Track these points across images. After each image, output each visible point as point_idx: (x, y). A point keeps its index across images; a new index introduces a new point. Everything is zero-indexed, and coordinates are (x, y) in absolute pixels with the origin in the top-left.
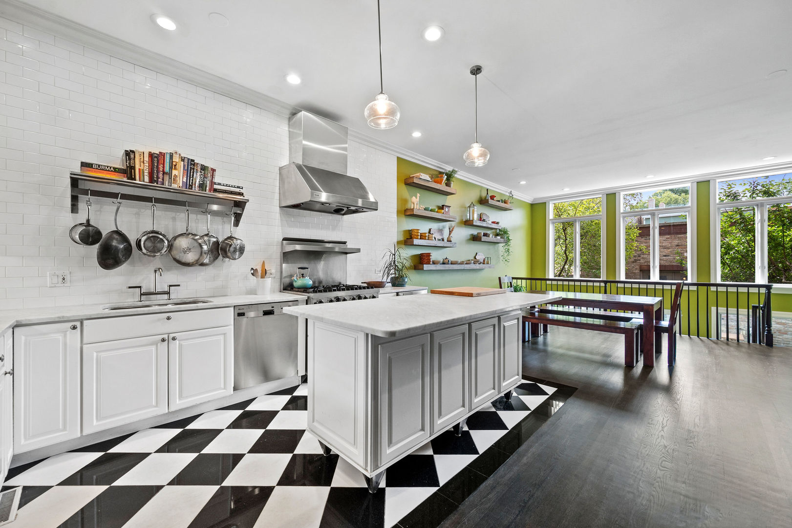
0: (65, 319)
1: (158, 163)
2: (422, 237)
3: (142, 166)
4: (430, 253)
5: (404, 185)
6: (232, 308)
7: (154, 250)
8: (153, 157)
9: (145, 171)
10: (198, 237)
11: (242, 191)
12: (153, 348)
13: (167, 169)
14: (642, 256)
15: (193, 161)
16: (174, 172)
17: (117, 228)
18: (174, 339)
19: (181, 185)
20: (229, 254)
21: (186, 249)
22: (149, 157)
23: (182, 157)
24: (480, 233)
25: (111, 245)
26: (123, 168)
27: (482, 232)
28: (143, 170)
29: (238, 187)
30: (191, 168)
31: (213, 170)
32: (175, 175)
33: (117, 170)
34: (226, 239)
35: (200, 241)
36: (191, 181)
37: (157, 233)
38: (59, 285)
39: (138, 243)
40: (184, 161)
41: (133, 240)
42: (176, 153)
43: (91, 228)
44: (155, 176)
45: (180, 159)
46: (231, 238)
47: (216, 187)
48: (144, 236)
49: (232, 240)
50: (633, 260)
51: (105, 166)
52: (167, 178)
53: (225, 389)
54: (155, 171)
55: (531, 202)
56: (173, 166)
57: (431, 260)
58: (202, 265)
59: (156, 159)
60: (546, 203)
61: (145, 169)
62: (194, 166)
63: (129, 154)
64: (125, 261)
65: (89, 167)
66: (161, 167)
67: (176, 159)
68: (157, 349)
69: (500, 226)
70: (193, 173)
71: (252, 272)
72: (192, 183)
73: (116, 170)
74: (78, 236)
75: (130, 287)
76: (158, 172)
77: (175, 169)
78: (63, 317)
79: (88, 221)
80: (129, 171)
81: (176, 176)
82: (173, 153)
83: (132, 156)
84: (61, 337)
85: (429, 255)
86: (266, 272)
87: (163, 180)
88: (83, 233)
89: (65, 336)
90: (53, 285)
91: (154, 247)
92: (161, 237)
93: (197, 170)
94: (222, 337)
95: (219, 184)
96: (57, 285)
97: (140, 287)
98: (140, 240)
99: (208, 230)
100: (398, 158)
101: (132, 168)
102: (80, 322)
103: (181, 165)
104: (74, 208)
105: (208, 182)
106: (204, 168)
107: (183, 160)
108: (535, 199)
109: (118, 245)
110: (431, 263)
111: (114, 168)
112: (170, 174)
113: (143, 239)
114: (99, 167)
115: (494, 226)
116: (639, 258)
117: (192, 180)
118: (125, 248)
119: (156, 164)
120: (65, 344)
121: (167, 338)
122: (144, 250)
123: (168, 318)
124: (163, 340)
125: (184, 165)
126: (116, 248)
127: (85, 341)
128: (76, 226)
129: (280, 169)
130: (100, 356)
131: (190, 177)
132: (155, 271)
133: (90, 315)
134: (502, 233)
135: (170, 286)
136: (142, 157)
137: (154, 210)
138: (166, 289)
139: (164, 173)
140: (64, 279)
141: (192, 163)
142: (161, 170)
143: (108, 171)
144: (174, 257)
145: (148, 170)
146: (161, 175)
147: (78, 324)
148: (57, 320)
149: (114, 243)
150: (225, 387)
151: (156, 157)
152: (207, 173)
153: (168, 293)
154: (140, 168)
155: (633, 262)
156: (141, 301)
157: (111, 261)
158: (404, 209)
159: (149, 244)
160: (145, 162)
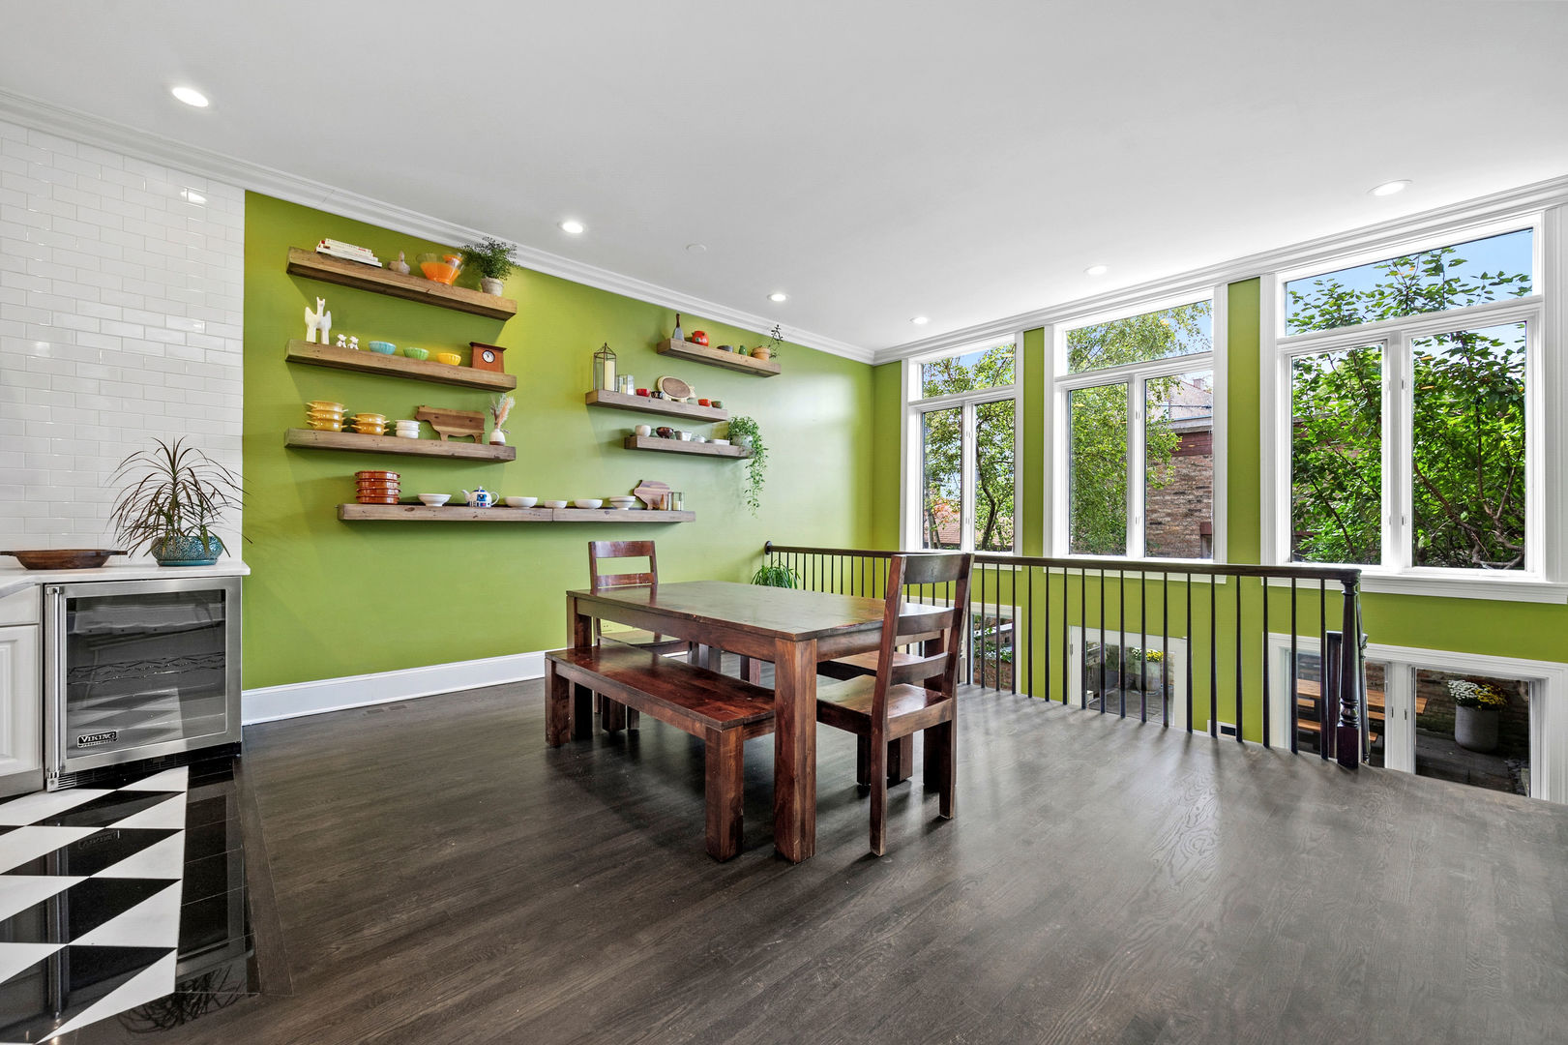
14: (1205, 501)
24: (639, 427)
27: (647, 424)
50: (1185, 510)
60: (900, 361)
69: (730, 415)
100: (248, 192)
116: (1199, 506)
134: (734, 433)
155: (1186, 516)
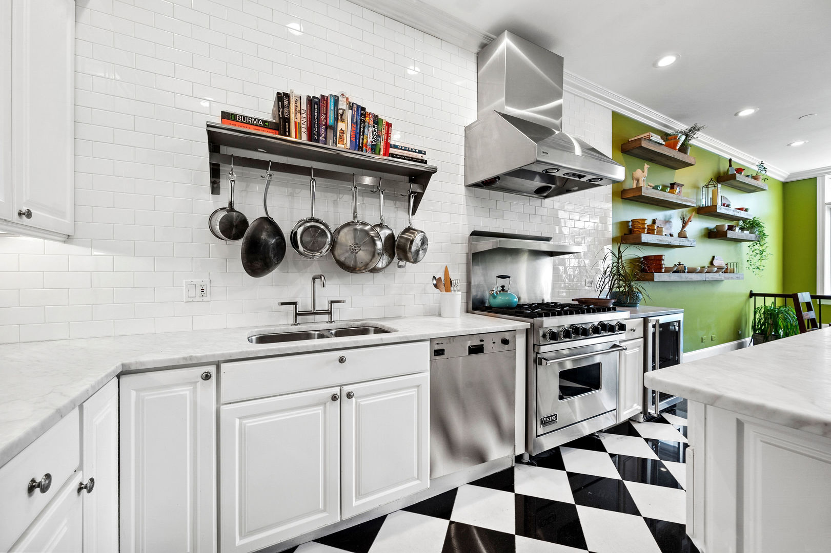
0: (194, 362)
1: (319, 112)
2: (651, 231)
3: (298, 118)
4: (661, 256)
5: (621, 154)
6: (428, 343)
7: (313, 248)
8: (313, 103)
9: (302, 126)
10: (369, 227)
11: (424, 157)
12: (319, 410)
13: (331, 121)
15: (363, 109)
16: (341, 126)
17: (267, 213)
18: (349, 396)
19: (348, 146)
20: (410, 255)
21: (353, 247)
22: (307, 104)
23: (350, 103)
24: (723, 226)
25: (259, 239)
26: (274, 121)
27: (726, 224)
28: (300, 124)
29: (420, 152)
30: (361, 120)
31: (389, 125)
32: (341, 130)
33: (267, 124)
34: (404, 232)
35: (372, 233)
36: (361, 141)
37: (318, 221)
38: (198, 299)
39: (294, 236)
40: (352, 109)
41: (286, 233)
42: (343, 95)
43: (234, 213)
44: (316, 133)
45: (348, 106)
46: (408, 230)
47: (392, 150)
48: (300, 226)
49: (413, 233)
51: (252, 118)
52: (330, 134)
53: (418, 479)
54: (316, 125)
55: (783, 180)
56: (339, 117)
57: (663, 266)
58: (375, 270)
59: (316, 106)
60: (816, 178)
61: (302, 122)
62: (365, 117)
63: (282, 99)
64: (277, 264)
65: (232, 119)
66: (323, 117)
67: (343, 105)
68: (325, 412)
69: (751, 216)
70: (364, 128)
71: (435, 282)
72: (362, 143)
73: (265, 124)
74: (218, 227)
75: (283, 304)
76: (319, 127)
77: (341, 120)
78: (191, 358)
79: (231, 204)
80: (282, 124)
81: (343, 132)
82: (338, 97)
83: (286, 102)
84: (188, 393)
85: (659, 258)
86: (451, 282)
87: (326, 138)
88: (224, 221)
89: (194, 391)
90: (190, 300)
91: (313, 243)
92: (322, 227)
93: (369, 123)
94: (414, 392)
95: (396, 147)
96: (194, 299)
97: (295, 303)
98: (296, 233)
99: (381, 217)
100: (615, 114)
101: (286, 120)
102: (215, 366)
103: (349, 113)
104: (215, 188)
105: (382, 144)
106: (377, 120)
107: (351, 106)
108: (792, 175)
109: (268, 239)
110: (663, 271)
111: (263, 121)
112: (334, 128)
113: (300, 231)
114: (244, 120)
115: (742, 214)
117: (363, 139)
118: (277, 243)
119: (316, 114)
120: (194, 404)
121: (339, 394)
122: (301, 248)
123: (342, 360)
124: (334, 398)
125: (353, 116)
126: (266, 243)
127: (223, 400)
128: (216, 211)
129: (467, 129)
130: (245, 426)
131: (360, 135)
132: (314, 279)
133: (230, 355)
134: (752, 225)
135: (332, 302)
136: (298, 104)
137: (313, 186)
138: (326, 307)
139: (327, 127)
140: (203, 290)
141: (363, 112)
142: (323, 122)
143: (256, 125)
144: (338, 258)
145: (306, 123)
146: (322, 131)
147: (212, 369)
148: (182, 363)
149: (264, 236)
150: (418, 477)
151: (316, 103)
152: (380, 130)
153: (329, 313)
154: (296, 120)
156: (296, 324)
157: (258, 264)
158: (621, 190)
159: (307, 239)
160: (302, 111)
